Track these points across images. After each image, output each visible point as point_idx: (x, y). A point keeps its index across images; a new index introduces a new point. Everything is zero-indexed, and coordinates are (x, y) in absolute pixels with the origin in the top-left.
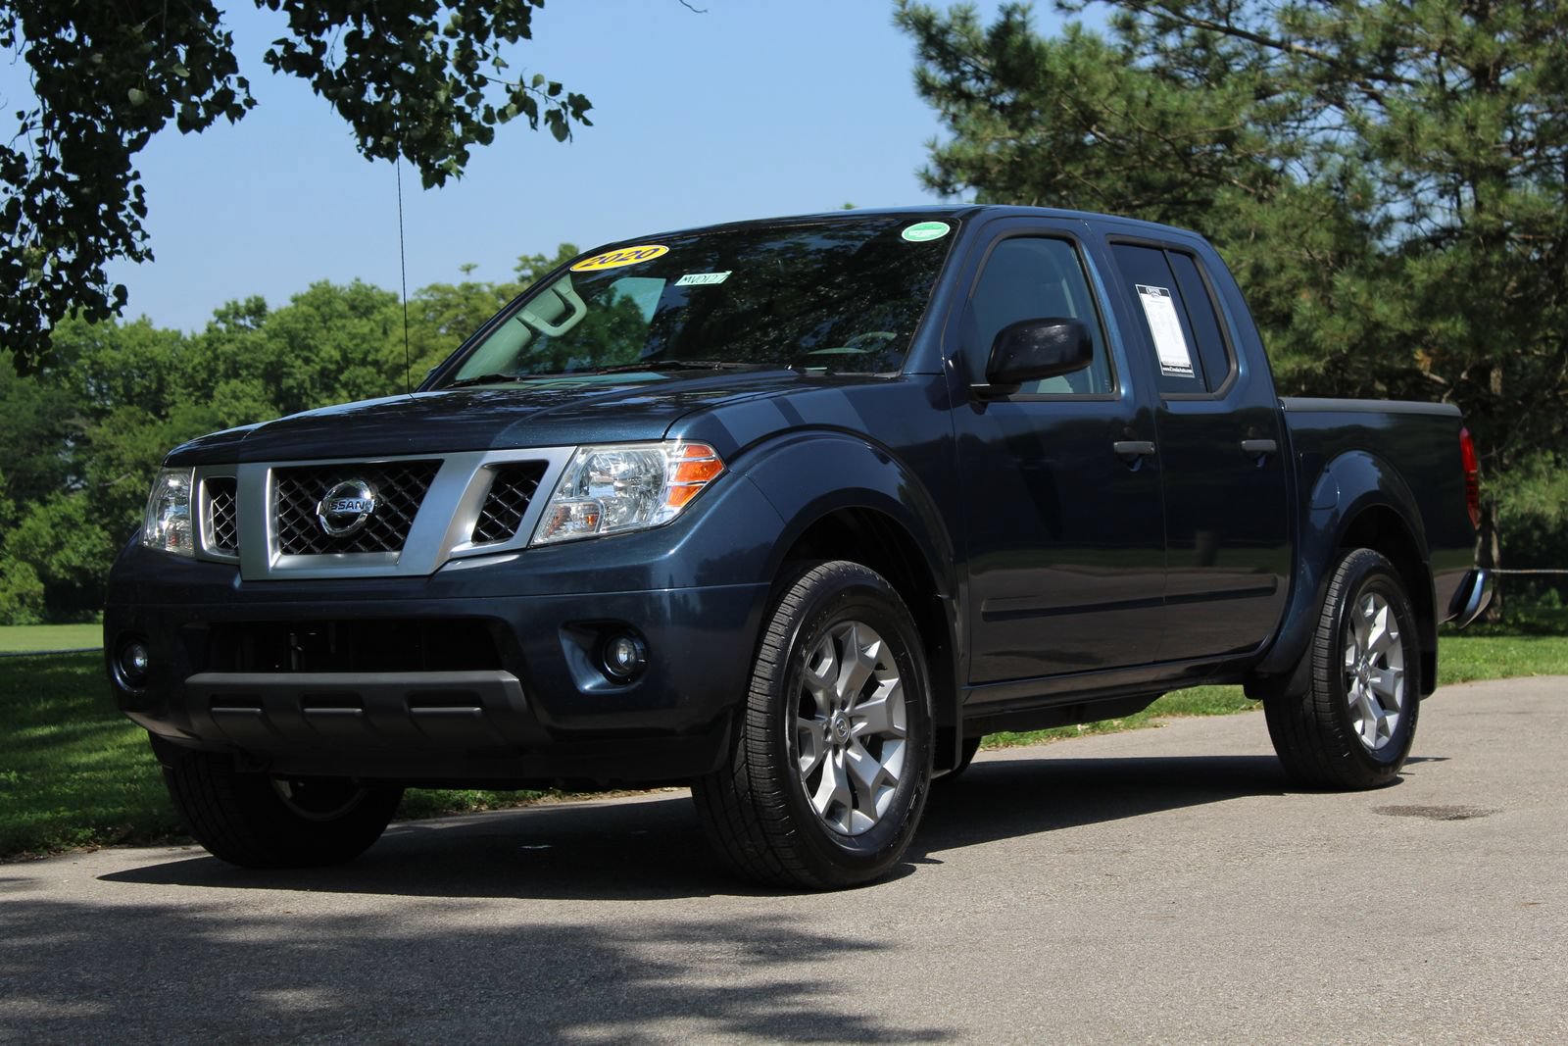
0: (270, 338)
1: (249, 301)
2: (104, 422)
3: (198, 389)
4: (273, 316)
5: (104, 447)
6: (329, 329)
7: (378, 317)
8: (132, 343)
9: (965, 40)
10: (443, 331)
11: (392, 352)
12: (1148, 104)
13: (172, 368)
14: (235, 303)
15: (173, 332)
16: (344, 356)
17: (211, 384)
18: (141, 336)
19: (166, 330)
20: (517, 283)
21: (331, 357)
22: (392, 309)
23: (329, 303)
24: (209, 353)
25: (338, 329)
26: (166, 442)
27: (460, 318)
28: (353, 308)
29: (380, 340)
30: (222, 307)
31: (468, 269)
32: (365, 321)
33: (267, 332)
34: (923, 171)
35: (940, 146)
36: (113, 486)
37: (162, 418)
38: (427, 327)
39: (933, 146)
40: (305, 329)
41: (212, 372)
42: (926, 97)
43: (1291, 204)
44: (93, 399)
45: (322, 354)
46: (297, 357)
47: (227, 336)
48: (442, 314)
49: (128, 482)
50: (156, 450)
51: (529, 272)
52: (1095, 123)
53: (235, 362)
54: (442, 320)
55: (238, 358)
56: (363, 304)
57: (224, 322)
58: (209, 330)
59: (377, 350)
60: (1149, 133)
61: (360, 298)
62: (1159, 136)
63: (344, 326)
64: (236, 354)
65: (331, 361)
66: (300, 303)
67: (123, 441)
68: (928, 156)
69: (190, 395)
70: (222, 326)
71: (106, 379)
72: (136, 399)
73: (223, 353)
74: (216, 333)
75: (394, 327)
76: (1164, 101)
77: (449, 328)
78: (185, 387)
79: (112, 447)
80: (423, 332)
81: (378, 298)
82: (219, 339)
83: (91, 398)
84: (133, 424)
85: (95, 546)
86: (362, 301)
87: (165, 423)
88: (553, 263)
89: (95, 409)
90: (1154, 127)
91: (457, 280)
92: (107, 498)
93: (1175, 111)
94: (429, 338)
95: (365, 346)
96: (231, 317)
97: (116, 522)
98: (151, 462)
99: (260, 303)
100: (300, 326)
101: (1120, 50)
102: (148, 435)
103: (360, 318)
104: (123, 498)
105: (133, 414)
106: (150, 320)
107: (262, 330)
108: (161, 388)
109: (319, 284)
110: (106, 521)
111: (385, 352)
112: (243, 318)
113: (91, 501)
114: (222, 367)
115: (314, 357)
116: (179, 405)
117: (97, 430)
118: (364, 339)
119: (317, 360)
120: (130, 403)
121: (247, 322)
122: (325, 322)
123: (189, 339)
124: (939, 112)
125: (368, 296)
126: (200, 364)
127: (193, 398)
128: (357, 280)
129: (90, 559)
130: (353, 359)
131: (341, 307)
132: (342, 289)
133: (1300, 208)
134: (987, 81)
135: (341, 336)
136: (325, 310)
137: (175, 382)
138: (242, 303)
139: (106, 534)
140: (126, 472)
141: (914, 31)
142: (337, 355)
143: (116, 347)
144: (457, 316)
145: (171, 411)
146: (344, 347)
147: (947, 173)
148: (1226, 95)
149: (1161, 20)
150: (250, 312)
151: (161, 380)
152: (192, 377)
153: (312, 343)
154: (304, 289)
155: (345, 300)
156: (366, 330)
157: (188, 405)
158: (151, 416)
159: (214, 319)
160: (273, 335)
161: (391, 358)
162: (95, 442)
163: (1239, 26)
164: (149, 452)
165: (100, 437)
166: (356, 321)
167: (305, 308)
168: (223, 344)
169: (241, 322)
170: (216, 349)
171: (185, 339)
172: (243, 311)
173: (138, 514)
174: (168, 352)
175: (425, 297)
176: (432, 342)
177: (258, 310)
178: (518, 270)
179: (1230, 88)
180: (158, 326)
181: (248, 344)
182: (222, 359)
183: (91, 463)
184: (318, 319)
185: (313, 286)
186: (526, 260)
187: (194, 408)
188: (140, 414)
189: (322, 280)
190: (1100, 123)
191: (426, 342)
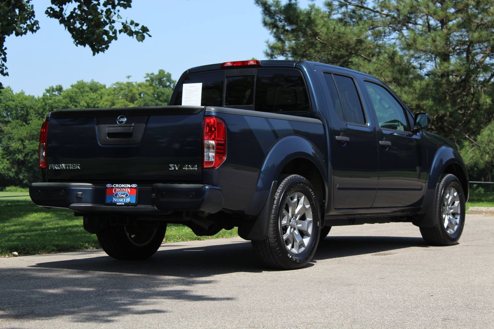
0: (64, 98)
1: (57, 86)
2: (9, 125)
3: (39, 114)
4: (64, 91)
5: (8, 134)
6: (83, 96)
7: (99, 92)
8: (19, 99)
9: (277, 9)
10: (120, 97)
11: (103, 104)
12: (334, 30)
13: (31, 108)
14: (52, 87)
15: (32, 96)
16: (88, 105)
17: (44, 113)
18: (21, 97)
19: (29, 95)
20: (145, 82)
21: (84, 105)
22: (104, 90)
23: (83, 88)
24: (43, 103)
25: (86, 96)
26: (29, 132)
27: (126, 93)
28: (91, 89)
29: (99, 100)
30: (48, 88)
31: (128, 77)
32: (95, 93)
33: (63, 96)
34: (265, 51)
35: (269, 42)
36: (11, 146)
37: (28, 124)
38: (115, 96)
39: (267, 42)
40: (76, 96)
41: (44, 110)
42: (265, 27)
43: (377, 63)
44: (6, 117)
45: (81, 104)
46: (73, 105)
47: (50, 98)
48: (120, 92)
49: (16, 145)
50: (25, 135)
51: (149, 79)
52: (317, 36)
53: (52, 106)
54: (120, 94)
55: (53, 105)
56: (95, 88)
57: (49, 93)
58: (44, 95)
59: (98, 103)
60: (335, 39)
61: (94, 86)
62: (337, 41)
63: (88, 96)
64: (52, 104)
65: (84, 107)
66: (74, 87)
67: (15, 131)
68: (266, 46)
69: (37, 117)
70: (48, 94)
71: (9, 111)
72: (19, 118)
73: (48, 103)
74: (46, 96)
75: (104, 96)
76: (339, 29)
77: (122, 96)
78: (35, 114)
79: (11, 134)
80: (114, 98)
81: (99, 86)
82: (47, 99)
83: (4, 117)
84: (18, 126)
85: (5, 166)
86: (94, 87)
87: (28, 126)
88: (157, 76)
89: (6, 121)
90: (336, 38)
91: (125, 81)
92: (9, 151)
93: (343, 32)
94: (116, 100)
95: (95, 102)
96: (51, 91)
97: (12, 158)
98: (23, 138)
99: (61, 87)
100: (74, 95)
101: (327, 13)
102: (23, 130)
103: (93, 92)
104: (14, 150)
105: (18, 123)
106: (24, 92)
107: (61, 96)
108: (28, 114)
109: (80, 81)
110: (8, 158)
111: (101, 104)
112: (55, 92)
113: (4, 151)
114: (47, 108)
115: (78, 105)
116: (33, 120)
117: (6, 128)
118: (94, 99)
119: (79, 106)
120: (17, 119)
121: (56, 93)
122: (82, 94)
123: (37, 98)
124: (270, 31)
125: (96, 86)
126: (40, 106)
127: (38, 118)
128: (93, 80)
129: (3, 170)
130: (91, 106)
131: (87, 89)
132: (88, 83)
133: (380, 64)
134: (283, 22)
135: (87, 98)
136: (82, 90)
137: (32, 113)
138: (55, 87)
139: (8, 162)
140: (15, 142)
141: (261, 6)
142: (86, 105)
143: (13, 101)
144: (125, 92)
145: (30, 122)
146: (88, 102)
147: (273, 51)
148: (359, 28)
149: (340, 3)
150: (57, 90)
151: (27, 112)
152: (37, 111)
153: (78, 100)
154: (75, 83)
155: (88, 86)
156: (95, 97)
157: (36, 120)
158: (24, 123)
159: (45, 92)
160: (65, 97)
161: (103, 106)
162: (5, 132)
163: (365, 6)
164: (23, 135)
165: (7, 130)
166: (92, 94)
167: (75, 89)
168: (48, 100)
169: (54, 93)
170: (46, 102)
171: (36, 98)
172: (55, 89)
173: (19, 156)
174: (30, 102)
175: (114, 86)
176: (117, 101)
177: (60, 89)
178: (145, 77)
179: (361, 26)
180: (27, 94)
181: (56, 100)
182: (48, 105)
183: (4, 139)
184: (80, 93)
185: (78, 82)
186: (148, 75)
187: (38, 121)
188: (21, 123)
189: (81, 80)
190: (319, 36)
191: (115, 101)
